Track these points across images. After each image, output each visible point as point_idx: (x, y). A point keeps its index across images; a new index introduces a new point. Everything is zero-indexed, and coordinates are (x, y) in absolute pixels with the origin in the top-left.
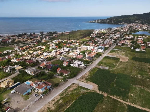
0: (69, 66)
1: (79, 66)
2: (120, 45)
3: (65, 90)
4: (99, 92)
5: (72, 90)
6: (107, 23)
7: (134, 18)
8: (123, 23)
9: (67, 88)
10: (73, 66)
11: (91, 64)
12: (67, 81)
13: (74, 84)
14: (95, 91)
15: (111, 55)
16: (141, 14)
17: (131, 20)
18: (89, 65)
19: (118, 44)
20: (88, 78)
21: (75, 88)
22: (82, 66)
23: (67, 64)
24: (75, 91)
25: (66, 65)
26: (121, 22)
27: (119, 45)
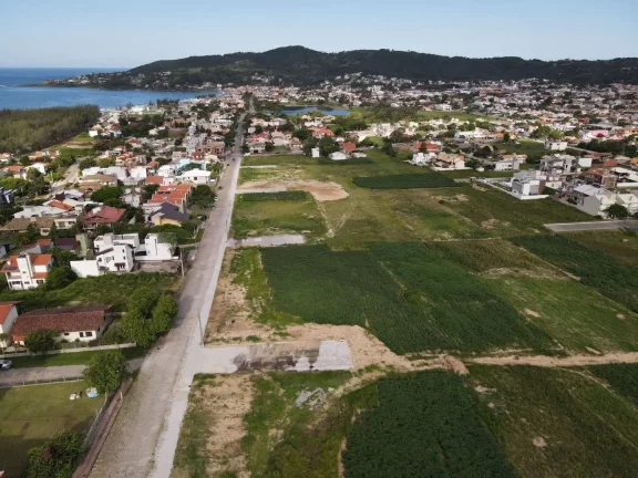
0: (63, 277)
1: (138, 264)
2: (259, 149)
3: (176, 463)
4: (404, 364)
5: (239, 435)
6: (142, 87)
7: (241, 66)
8: (207, 85)
9: (183, 435)
10: (96, 273)
11: (198, 240)
12: (135, 374)
13: (212, 376)
14: (383, 366)
15: (256, 187)
16: (262, 51)
17: (234, 73)
18: (193, 248)
19: (252, 149)
20: (264, 309)
21: (248, 407)
22: (154, 263)
23: (42, 269)
24: (273, 432)
25: (36, 275)
26: (198, 80)
27: (256, 152)
